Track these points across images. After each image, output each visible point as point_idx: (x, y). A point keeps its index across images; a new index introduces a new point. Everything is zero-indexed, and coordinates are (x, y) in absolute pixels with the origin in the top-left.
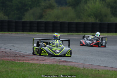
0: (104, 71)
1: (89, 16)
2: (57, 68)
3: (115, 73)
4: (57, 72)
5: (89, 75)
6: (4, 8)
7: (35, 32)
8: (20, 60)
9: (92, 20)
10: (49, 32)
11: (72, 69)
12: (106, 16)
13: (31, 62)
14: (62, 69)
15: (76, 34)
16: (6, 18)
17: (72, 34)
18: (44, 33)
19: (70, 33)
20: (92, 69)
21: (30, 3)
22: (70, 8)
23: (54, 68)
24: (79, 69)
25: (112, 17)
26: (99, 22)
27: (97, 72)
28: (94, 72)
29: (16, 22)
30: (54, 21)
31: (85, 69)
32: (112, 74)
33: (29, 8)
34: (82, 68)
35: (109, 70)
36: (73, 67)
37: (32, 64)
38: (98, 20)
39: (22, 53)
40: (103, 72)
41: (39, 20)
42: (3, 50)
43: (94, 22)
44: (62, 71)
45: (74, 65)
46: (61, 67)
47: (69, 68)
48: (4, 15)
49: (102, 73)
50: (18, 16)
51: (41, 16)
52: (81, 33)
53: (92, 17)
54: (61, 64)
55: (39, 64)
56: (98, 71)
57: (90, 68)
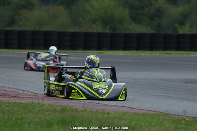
0: (117, 113)
1: (94, 21)
2: (38, 109)
3: (136, 118)
4: (38, 116)
5: (93, 121)
9: (97, 28)
11: (64, 110)
12: (121, 21)
14: (48, 111)
15: (71, 53)
17: (64, 52)
20: (97, 111)
23: (33, 108)
24: (76, 110)
25: (131, 24)
26: (110, 32)
27: (106, 116)
28: (100, 115)
30: (33, 29)
31: (85, 110)
32: (132, 119)
34: (80, 109)
35: (127, 112)
36: (66, 108)
38: (108, 28)
40: (117, 116)
43: (101, 31)
44: (48, 113)
45: (67, 104)
46: (45, 107)
47: (59, 110)
49: (115, 117)
52: (79, 50)
53: (98, 23)
54: (45, 102)
55: (8, 102)
56: (108, 113)
57: (94, 110)
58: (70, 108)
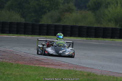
1: (110, 21)
2: (73, 74)
9: (112, 25)
11: (89, 75)
13: (47, 66)
14: (79, 75)
15: (95, 40)
19: (88, 38)
20: (110, 76)
22: (90, 12)
23: (70, 73)
24: (96, 75)
26: (120, 28)
27: (115, 79)
28: (111, 79)
31: (102, 75)
34: (99, 75)
36: (90, 73)
38: (118, 25)
39: (38, 57)
42: (18, 53)
43: (114, 27)
45: (91, 71)
46: (77, 73)
47: (86, 75)
49: (121, 80)
52: (100, 38)
53: (112, 22)
54: (77, 69)
55: (55, 69)
56: (117, 78)
57: (108, 75)
58: (93, 74)
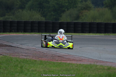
2: (94, 68)
4: (94, 72)
6: (41, 10)
7: (72, 32)
8: (57, 60)
10: (86, 33)
11: (109, 69)
13: (68, 62)
14: (100, 69)
15: (113, 35)
16: (43, 19)
17: (109, 35)
18: (81, 34)
19: (107, 34)
21: (67, 4)
22: (107, 9)
23: (91, 68)
29: (53, 23)
30: (90, 22)
33: (66, 10)
36: (110, 67)
37: (69, 64)
39: (60, 53)
41: (76, 21)
42: (40, 50)
44: (100, 70)
46: (98, 67)
47: (107, 68)
48: (42, 16)
50: (55, 17)
51: (78, 17)
54: (98, 64)
55: (77, 64)
58: (113, 68)
